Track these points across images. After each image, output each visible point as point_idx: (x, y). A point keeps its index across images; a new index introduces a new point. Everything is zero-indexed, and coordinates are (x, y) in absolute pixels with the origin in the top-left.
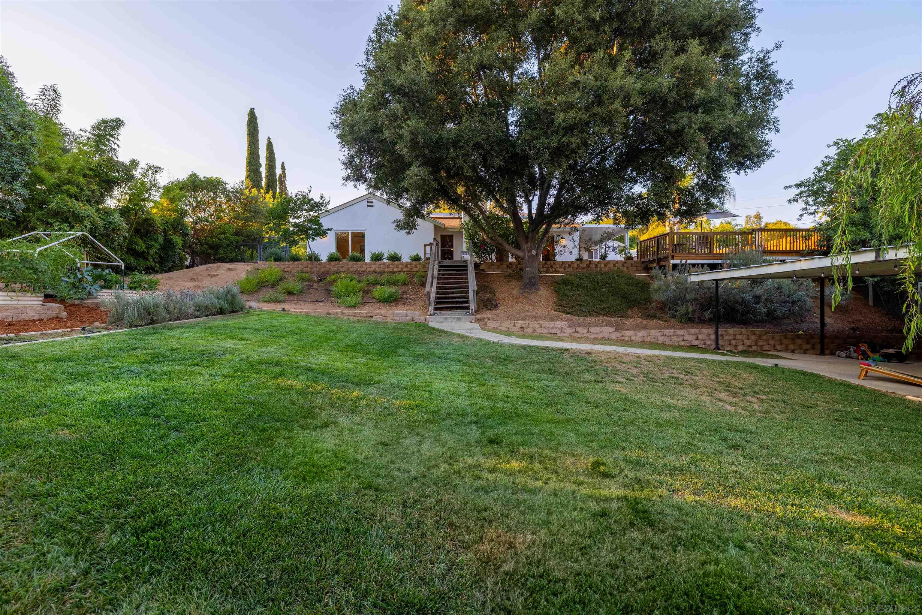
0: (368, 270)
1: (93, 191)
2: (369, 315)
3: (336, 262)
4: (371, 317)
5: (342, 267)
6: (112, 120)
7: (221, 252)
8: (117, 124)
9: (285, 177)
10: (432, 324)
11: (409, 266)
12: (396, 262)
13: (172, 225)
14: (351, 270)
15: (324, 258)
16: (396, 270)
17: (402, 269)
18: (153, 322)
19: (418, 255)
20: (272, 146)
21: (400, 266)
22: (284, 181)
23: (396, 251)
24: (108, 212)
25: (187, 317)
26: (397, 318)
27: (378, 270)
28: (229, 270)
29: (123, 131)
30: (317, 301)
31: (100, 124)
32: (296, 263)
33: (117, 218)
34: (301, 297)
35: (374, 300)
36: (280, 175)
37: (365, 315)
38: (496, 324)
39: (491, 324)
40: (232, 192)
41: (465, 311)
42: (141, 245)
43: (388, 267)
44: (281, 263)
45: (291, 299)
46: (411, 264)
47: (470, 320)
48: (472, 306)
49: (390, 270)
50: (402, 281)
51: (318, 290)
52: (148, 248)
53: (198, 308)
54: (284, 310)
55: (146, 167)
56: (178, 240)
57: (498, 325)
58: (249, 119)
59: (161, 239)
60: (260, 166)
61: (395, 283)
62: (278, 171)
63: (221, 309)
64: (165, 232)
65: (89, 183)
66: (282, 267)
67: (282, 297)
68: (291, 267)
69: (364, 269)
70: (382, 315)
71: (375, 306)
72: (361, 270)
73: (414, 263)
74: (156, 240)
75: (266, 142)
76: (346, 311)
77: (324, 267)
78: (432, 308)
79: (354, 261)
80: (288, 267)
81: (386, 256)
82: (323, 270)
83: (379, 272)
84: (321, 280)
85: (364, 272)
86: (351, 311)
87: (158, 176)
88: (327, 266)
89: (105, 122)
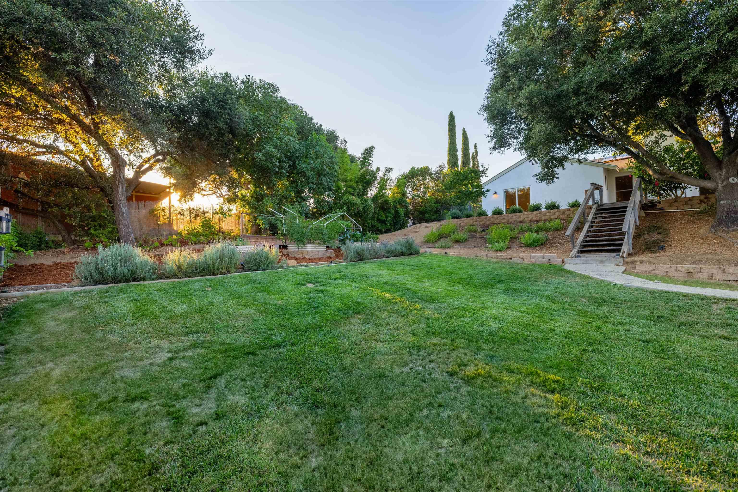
0: (526, 219)
1: (360, 189)
2: (509, 257)
3: (499, 216)
4: (511, 259)
5: (503, 219)
6: (370, 148)
7: (427, 215)
8: (372, 149)
9: (477, 154)
10: (568, 267)
11: (566, 212)
12: (552, 211)
13: (399, 202)
14: (511, 220)
15: (490, 213)
16: (552, 217)
17: (558, 216)
18: (361, 259)
19: (576, 201)
20: (466, 134)
21: (557, 214)
22: (477, 157)
23: (554, 201)
24: (366, 200)
25: (380, 257)
26: (534, 260)
27: (535, 219)
28: (426, 227)
29: (374, 152)
30: (475, 247)
31: (365, 151)
32: (468, 219)
33: (370, 202)
34: (463, 245)
35: (522, 245)
36: (473, 153)
37: (505, 257)
38: (649, 268)
39: (640, 268)
40: (435, 174)
41: (614, 254)
42: (383, 217)
43: (545, 214)
44: (459, 219)
45: (457, 245)
46: (568, 210)
47: (617, 263)
48: (625, 248)
49: (547, 217)
50: (554, 227)
51: (479, 238)
52: (387, 217)
53: (388, 252)
54: (446, 253)
55: (385, 170)
56: (402, 211)
57: (651, 268)
58: (449, 120)
59: (393, 211)
60: (457, 150)
61: (547, 230)
62: (472, 151)
63: (402, 252)
64: (395, 207)
65: (358, 185)
66: (459, 222)
67: (450, 244)
68: (465, 222)
69: (522, 219)
70: (520, 258)
71: (520, 250)
72: (520, 220)
73: (573, 209)
74: (390, 212)
75: (462, 132)
76: (490, 254)
77: (489, 220)
78: (575, 251)
79: (514, 213)
80: (463, 222)
81: (543, 206)
82: (488, 223)
83: (535, 221)
84: (483, 231)
85: (522, 221)
86: (494, 254)
87: (390, 174)
88: (492, 219)
89: (366, 150)
